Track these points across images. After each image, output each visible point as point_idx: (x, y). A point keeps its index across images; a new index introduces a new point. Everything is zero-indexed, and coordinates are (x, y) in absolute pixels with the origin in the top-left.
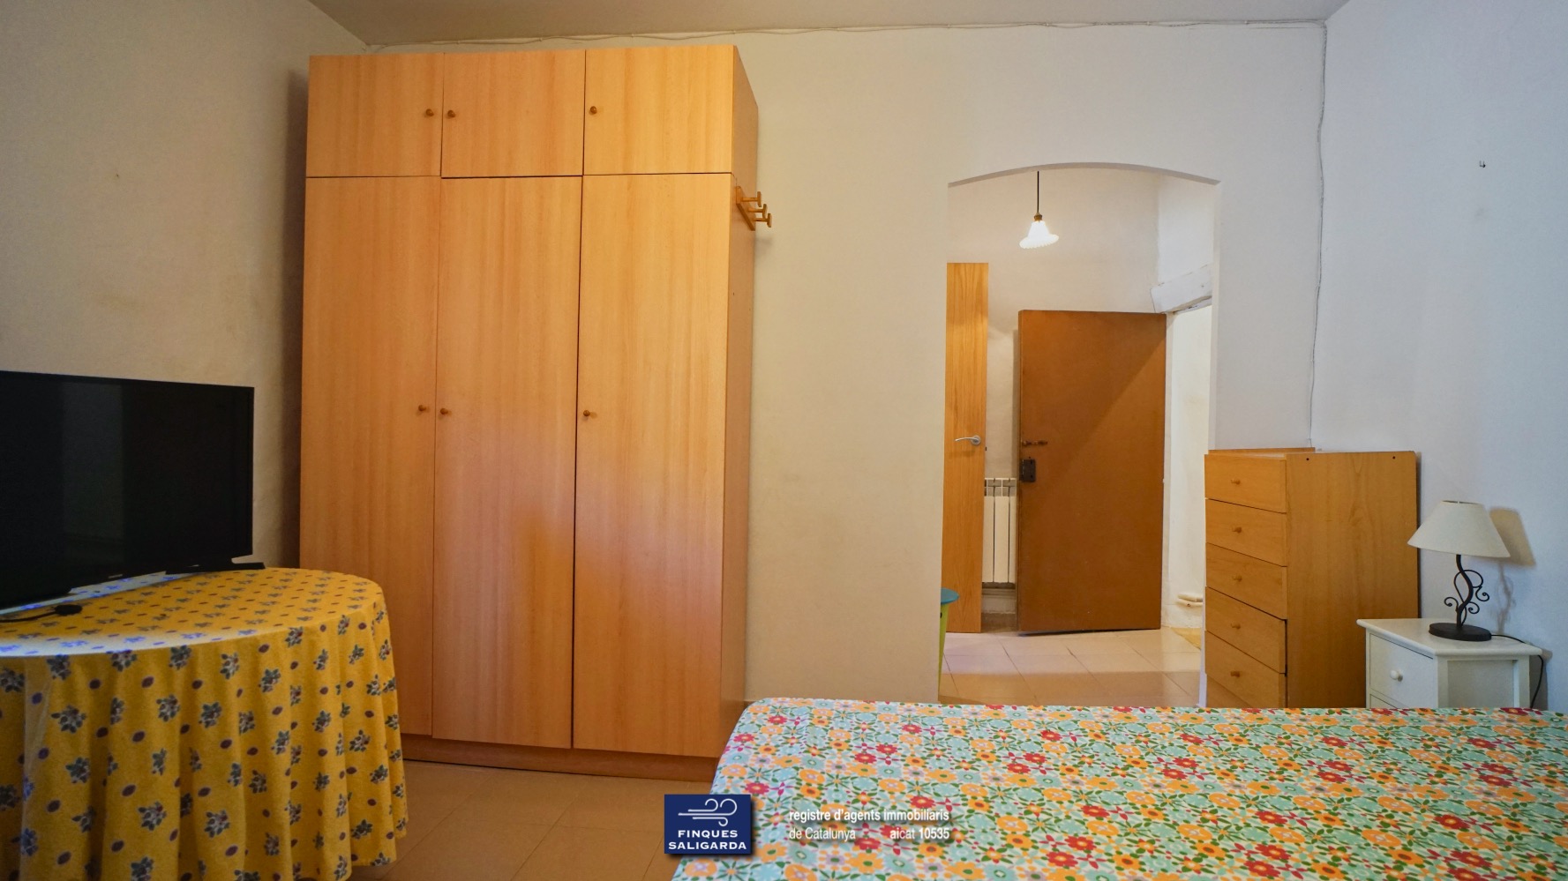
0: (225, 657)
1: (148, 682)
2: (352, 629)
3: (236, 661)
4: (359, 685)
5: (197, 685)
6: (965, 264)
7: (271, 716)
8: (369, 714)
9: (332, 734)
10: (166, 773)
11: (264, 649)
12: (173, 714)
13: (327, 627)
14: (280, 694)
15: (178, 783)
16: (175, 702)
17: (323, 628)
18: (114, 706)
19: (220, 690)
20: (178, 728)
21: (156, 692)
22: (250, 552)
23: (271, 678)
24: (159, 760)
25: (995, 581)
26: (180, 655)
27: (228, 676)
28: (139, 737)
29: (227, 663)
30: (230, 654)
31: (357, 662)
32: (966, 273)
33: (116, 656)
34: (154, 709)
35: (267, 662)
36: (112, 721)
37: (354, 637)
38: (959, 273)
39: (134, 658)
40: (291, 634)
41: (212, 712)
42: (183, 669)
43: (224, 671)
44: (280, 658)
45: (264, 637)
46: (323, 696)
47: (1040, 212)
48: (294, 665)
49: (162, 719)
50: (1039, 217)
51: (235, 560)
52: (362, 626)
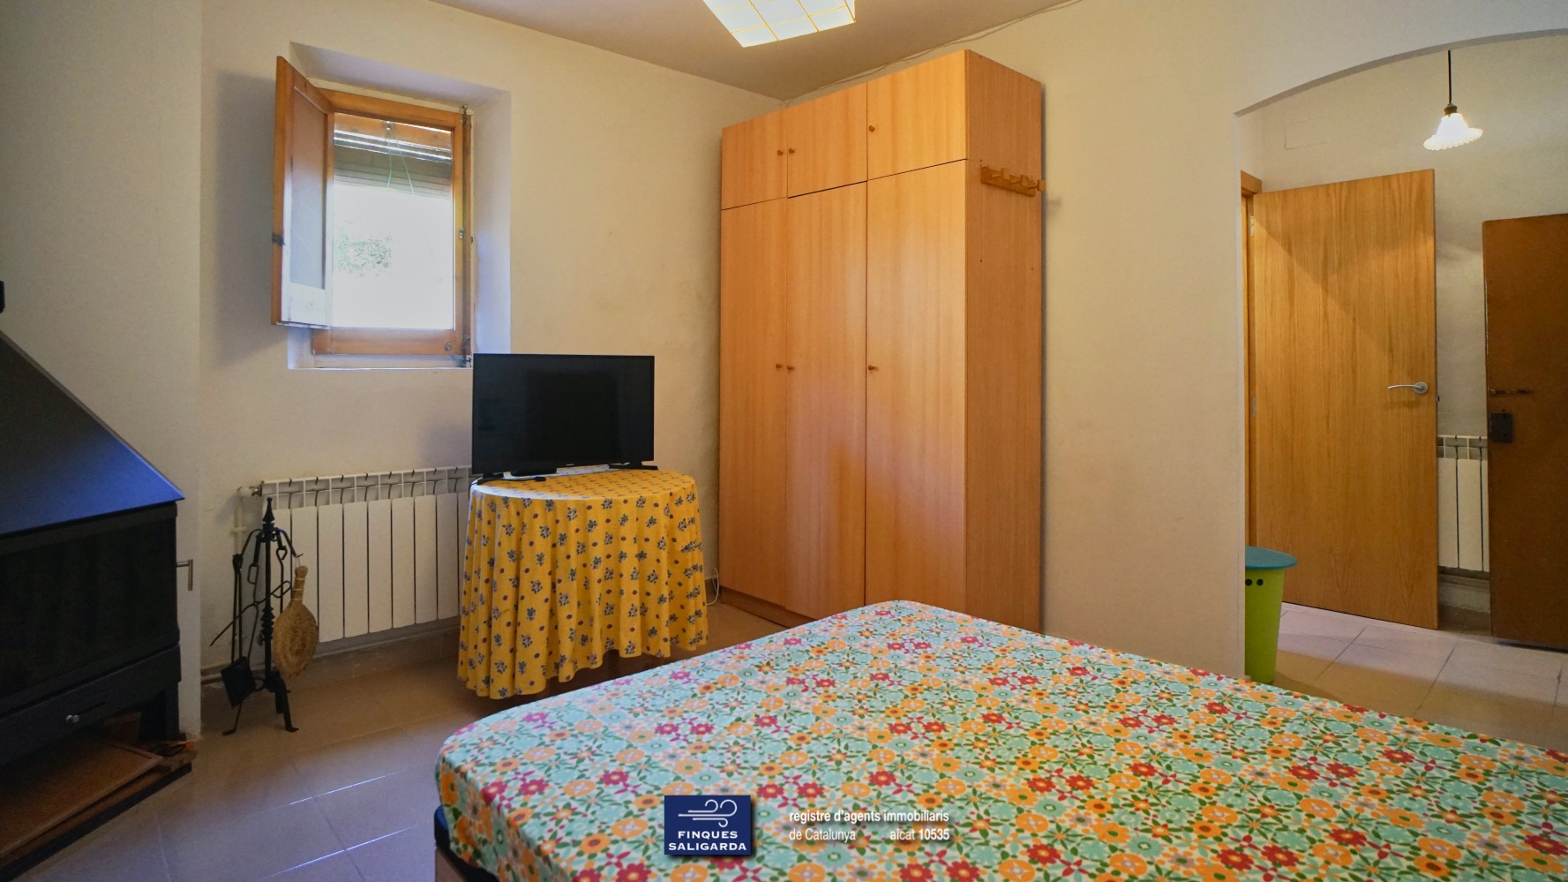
0: (569, 509)
1: (536, 516)
2: (648, 506)
3: (575, 512)
4: (653, 541)
5: (557, 522)
6: (1398, 175)
7: (591, 547)
8: (658, 561)
9: (629, 565)
10: (544, 566)
11: (589, 508)
12: (547, 536)
13: (629, 502)
14: (598, 535)
15: (550, 573)
16: (548, 529)
17: (625, 501)
18: (524, 526)
19: (567, 527)
20: (550, 544)
21: (539, 522)
22: (652, 459)
23: (592, 525)
24: (540, 558)
25: (1461, 567)
26: (550, 504)
27: (570, 520)
28: (531, 544)
29: (570, 512)
30: (572, 508)
31: (652, 527)
32: (1399, 186)
33: (524, 500)
34: (538, 532)
35: (591, 516)
36: (523, 533)
37: (649, 511)
38: (1390, 187)
39: (531, 502)
40: (606, 502)
41: (563, 538)
42: (551, 512)
43: (569, 516)
44: (599, 515)
45: (590, 501)
46: (622, 542)
47: (1454, 103)
48: (608, 521)
49: (542, 537)
50: (1451, 109)
51: (645, 463)
52: (656, 505)
